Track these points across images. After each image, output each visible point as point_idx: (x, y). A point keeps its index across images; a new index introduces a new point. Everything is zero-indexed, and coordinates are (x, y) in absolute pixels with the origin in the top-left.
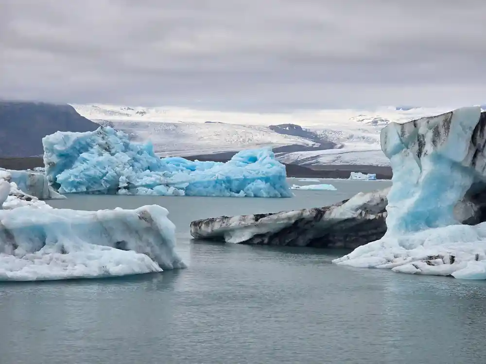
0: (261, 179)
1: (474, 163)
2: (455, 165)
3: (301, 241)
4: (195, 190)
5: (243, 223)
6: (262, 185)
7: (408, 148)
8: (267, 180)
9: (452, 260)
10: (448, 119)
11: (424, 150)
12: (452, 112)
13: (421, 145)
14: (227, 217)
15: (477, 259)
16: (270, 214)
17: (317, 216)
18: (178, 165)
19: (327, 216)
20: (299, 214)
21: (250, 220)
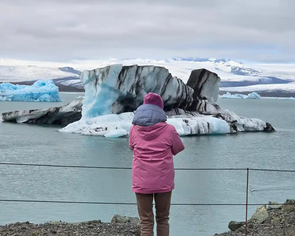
0: (47, 93)
1: (119, 88)
2: (111, 89)
3: (50, 122)
4: (16, 98)
5: (24, 114)
6: (47, 96)
7: (91, 81)
8: (50, 94)
9: (106, 129)
10: (108, 68)
11: (98, 83)
12: (110, 66)
13: (97, 80)
14: (17, 111)
15: (116, 129)
16: (36, 110)
17: (56, 110)
18: (9, 87)
19: (60, 111)
20: (48, 110)
21: (27, 113)
